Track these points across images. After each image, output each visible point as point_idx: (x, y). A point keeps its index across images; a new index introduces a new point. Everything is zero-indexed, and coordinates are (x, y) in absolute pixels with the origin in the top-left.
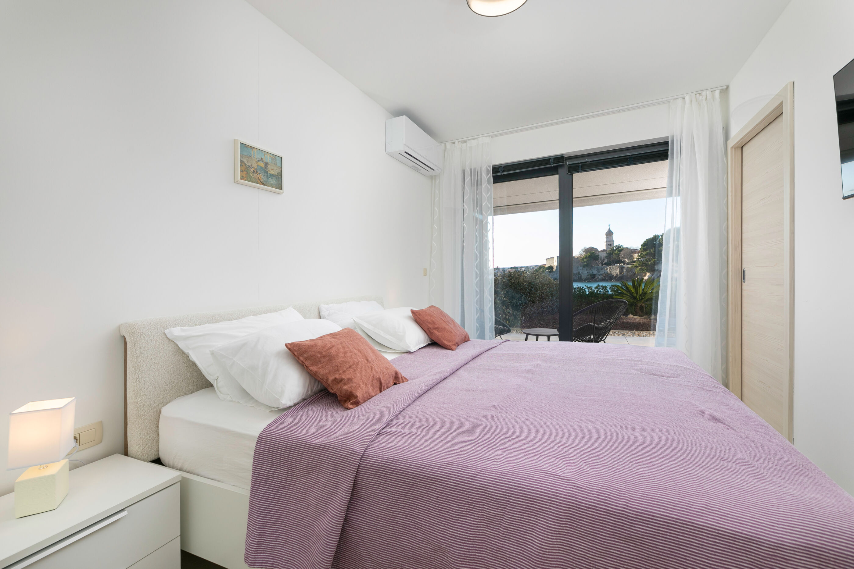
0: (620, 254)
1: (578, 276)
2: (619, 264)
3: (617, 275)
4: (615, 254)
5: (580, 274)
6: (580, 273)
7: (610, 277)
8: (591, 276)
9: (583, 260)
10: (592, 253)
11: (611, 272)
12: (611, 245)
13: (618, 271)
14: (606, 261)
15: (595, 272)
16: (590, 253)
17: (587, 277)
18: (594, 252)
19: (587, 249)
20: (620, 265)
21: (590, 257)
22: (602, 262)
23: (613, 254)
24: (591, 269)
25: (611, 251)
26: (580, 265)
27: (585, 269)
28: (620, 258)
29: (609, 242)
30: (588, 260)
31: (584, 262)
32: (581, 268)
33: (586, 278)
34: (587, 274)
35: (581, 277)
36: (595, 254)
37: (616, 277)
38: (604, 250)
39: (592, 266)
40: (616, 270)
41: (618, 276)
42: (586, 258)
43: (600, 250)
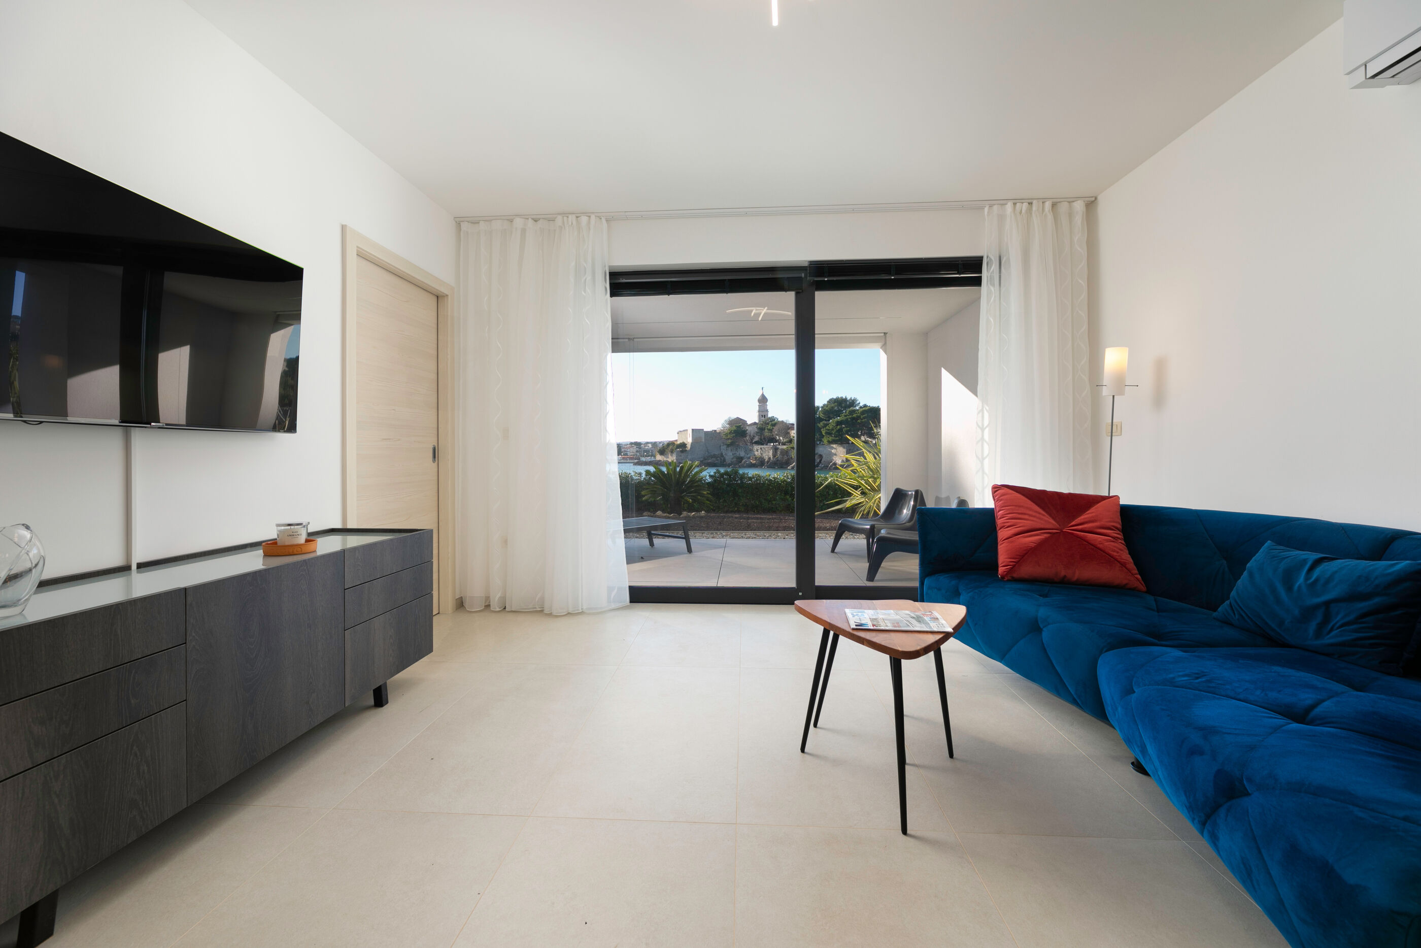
0: (774, 430)
1: (721, 459)
2: (772, 444)
3: (770, 458)
4: (768, 429)
5: (723, 456)
6: (724, 454)
7: (761, 462)
8: (737, 459)
9: (727, 436)
10: (739, 427)
11: (762, 454)
12: (765, 416)
13: (771, 453)
14: (756, 439)
15: (742, 454)
16: (736, 426)
17: (733, 460)
18: (741, 426)
19: (733, 420)
20: (774, 445)
21: (735, 432)
22: (751, 439)
23: (765, 429)
24: (737, 449)
25: (762, 425)
26: (723, 443)
27: (730, 449)
28: (773, 435)
29: (762, 412)
30: (733, 437)
31: (728, 439)
32: (725, 446)
33: (731, 462)
34: (732, 457)
35: (724, 460)
36: (742, 428)
37: (768, 462)
38: (755, 423)
39: (738, 445)
40: (769, 452)
41: (771, 461)
42: (730, 433)
43: (749, 423)
